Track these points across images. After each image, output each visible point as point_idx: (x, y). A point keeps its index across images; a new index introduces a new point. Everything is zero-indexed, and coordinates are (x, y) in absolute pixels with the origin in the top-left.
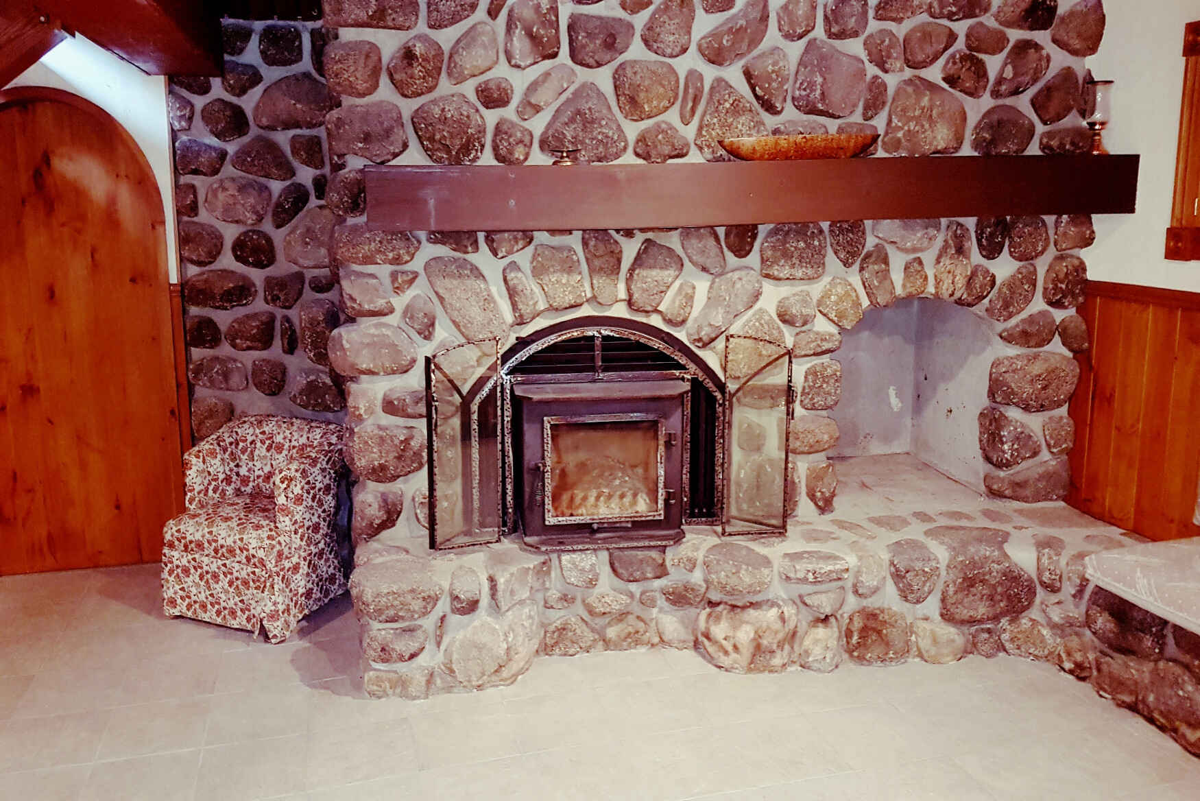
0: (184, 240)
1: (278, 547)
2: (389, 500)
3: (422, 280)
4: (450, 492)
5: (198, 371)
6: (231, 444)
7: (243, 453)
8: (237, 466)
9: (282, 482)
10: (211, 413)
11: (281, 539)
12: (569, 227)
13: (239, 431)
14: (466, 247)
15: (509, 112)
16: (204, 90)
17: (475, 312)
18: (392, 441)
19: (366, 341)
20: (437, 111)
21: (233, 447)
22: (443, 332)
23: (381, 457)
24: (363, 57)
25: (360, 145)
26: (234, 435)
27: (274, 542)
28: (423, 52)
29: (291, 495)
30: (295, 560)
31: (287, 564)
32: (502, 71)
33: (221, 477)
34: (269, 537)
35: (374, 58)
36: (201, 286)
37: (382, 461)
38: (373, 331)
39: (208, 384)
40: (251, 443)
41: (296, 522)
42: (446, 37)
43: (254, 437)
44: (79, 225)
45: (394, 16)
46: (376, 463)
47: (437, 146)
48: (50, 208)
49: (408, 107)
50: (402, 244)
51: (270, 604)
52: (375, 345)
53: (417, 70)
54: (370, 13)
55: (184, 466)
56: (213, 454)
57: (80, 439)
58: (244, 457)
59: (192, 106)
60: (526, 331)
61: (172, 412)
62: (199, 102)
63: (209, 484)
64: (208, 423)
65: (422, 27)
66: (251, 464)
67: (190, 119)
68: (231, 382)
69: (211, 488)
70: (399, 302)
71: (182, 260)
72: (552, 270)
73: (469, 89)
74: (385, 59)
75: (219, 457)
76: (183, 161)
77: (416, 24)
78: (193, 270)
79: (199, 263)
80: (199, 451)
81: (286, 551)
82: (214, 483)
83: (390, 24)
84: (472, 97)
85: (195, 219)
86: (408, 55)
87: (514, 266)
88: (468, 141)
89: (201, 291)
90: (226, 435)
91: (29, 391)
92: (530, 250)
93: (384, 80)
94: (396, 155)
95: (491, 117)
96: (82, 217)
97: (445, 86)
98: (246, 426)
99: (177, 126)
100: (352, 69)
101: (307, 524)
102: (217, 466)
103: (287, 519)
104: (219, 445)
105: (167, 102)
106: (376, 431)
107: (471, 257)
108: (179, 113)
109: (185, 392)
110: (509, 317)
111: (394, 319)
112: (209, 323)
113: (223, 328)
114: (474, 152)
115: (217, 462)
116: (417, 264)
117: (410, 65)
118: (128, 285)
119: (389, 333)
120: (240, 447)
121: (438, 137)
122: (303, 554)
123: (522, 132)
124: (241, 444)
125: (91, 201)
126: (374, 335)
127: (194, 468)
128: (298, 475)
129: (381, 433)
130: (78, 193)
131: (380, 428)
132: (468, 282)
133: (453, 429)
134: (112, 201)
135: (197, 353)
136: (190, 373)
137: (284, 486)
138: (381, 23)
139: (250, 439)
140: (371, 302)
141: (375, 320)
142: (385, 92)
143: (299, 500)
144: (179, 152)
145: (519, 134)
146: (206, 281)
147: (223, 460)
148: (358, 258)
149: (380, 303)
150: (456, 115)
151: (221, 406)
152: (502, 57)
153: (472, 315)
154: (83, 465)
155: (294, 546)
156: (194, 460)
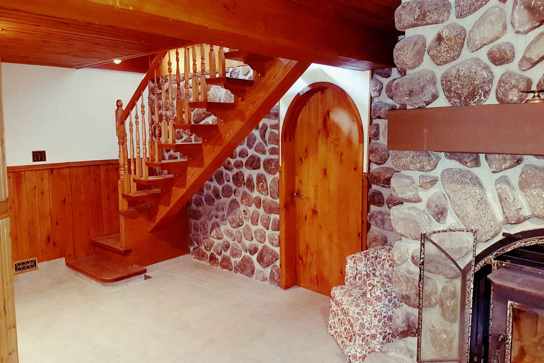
0: (371, 152)
1: (361, 321)
2: (411, 319)
3: (439, 183)
5: (371, 217)
6: (372, 257)
7: (378, 264)
8: (374, 270)
9: (370, 286)
10: (375, 239)
11: (365, 317)
13: (379, 252)
14: (466, 163)
15: (513, 67)
16: (388, 75)
17: (470, 209)
19: (401, 216)
20: (454, 72)
21: (373, 259)
22: (451, 220)
23: (407, 290)
24: (412, 45)
25: (407, 98)
26: (376, 254)
27: (359, 317)
28: (447, 34)
29: (373, 294)
30: (373, 332)
31: (367, 333)
32: (509, 37)
33: (364, 273)
34: (358, 313)
35: (420, 43)
36: (376, 175)
37: (407, 293)
38: (406, 211)
39: (375, 224)
40: (383, 260)
41: (376, 311)
42: (468, 22)
43: (385, 257)
44: (337, 143)
45: (431, 15)
46: (404, 293)
47: (452, 95)
48: (327, 135)
49: (439, 71)
50: (426, 158)
52: (406, 219)
53: (443, 47)
54: (416, 17)
55: (346, 262)
56: (361, 260)
57: (330, 237)
58: (379, 266)
59: (382, 84)
60: (514, 230)
61: (359, 235)
62: (385, 81)
63: (357, 275)
64: (374, 244)
65: (453, 18)
66: (381, 271)
67: (380, 91)
68: (385, 225)
69: (357, 277)
70: (425, 195)
71: (369, 160)
72: (533, 185)
73: (483, 55)
74: (428, 44)
75: (363, 262)
76: (374, 113)
77: (448, 18)
78: (374, 167)
79: (377, 164)
80: (353, 257)
81: (367, 325)
82: (359, 275)
83: (430, 21)
84: (486, 60)
85: (378, 141)
86: (439, 39)
87: (505, 180)
88: (474, 89)
89: (375, 178)
90: (371, 252)
91: (315, 212)
92: (519, 168)
93: (426, 57)
94: (428, 103)
95: (498, 71)
96: (338, 139)
97: (466, 54)
98: (383, 250)
99: (373, 95)
100: (405, 53)
101: (384, 314)
102: (361, 266)
103: (370, 307)
104: (365, 256)
105: (370, 83)
107: (476, 171)
108: (374, 89)
109: (365, 226)
110: (500, 218)
111: (421, 206)
112: (380, 194)
113: (386, 197)
114: (478, 97)
115: (362, 265)
116: (437, 173)
117: (440, 44)
118: (353, 171)
119: (415, 214)
120: (378, 260)
121: (453, 89)
122: (380, 331)
123: (517, 80)
124: (378, 259)
125: (342, 132)
126: (406, 214)
127: (349, 265)
128: (379, 285)
129: (408, 275)
130: (338, 128)
131: (408, 272)
132: (468, 187)
135: (373, 208)
136: (368, 217)
137: (370, 288)
138: (424, 22)
139: (383, 257)
140: (403, 193)
141: (411, 205)
142: (427, 64)
143: (378, 299)
144: (373, 108)
145: (514, 82)
146: (378, 173)
147: (366, 265)
149: (409, 195)
150: (467, 73)
151: (380, 237)
152: (509, 27)
154: (330, 250)
155: (373, 324)
156: (349, 261)
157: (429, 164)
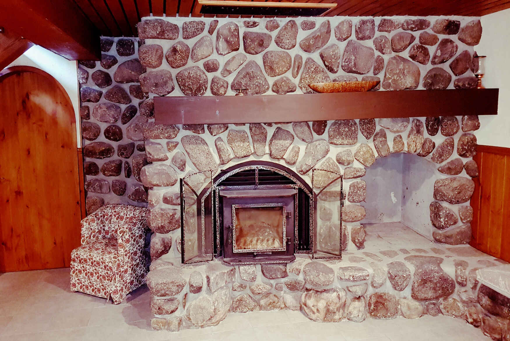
0: (84, 129)
1: (118, 262)
2: (166, 241)
3: (180, 145)
4: (192, 238)
5: (88, 185)
6: (101, 216)
7: (106, 220)
8: (104, 226)
9: (120, 233)
10: (94, 204)
11: (119, 258)
12: (244, 122)
13: (105, 211)
14: (199, 131)
15: (218, 74)
16: (93, 66)
17: (203, 159)
18: (167, 215)
19: (156, 172)
20: (186, 74)
21: (102, 218)
22: (189, 168)
23: (162, 222)
24: (155, 51)
25: (154, 88)
26: (103, 213)
27: (116, 260)
28: (180, 49)
29: (124, 239)
30: (125, 267)
31: (122, 270)
32: (215, 56)
33: (97, 231)
34: (114, 258)
35: (160, 52)
36: (91, 149)
37: (163, 224)
38: (159, 167)
39: (93, 191)
40: (110, 216)
41: (126, 251)
42: (191, 43)
43: (111, 214)
44: (40, 123)
45: (168, 34)
46: (160, 225)
47: (186, 88)
48: (29, 117)
49: (174, 72)
50: (171, 130)
51: (114, 287)
53: (178, 57)
54: (158, 33)
55: (81, 226)
56: (93, 221)
57: (40, 214)
58: (107, 222)
59: (88, 73)
60: (225, 167)
61: (78, 203)
62: (91, 71)
63: (91, 234)
64: (93, 207)
65: (180, 38)
66: (110, 225)
67: (87, 79)
68: (103, 190)
69: (92, 236)
70: (170, 155)
71: (83, 138)
72: (236, 141)
73: (201, 64)
74: (165, 52)
75: (96, 222)
76: (83, 97)
77: (178, 37)
78: (87, 142)
79: (90, 139)
80: (87, 220)
81: (122, 263)
82: (93, 233)
83: (166, 37)
84: (202, 68)
85: (89, 121)
86: (174, 50)
87: (220, 139)
88: (200, 87)
89: (91, 151)
90: (100, 212)
91: (19, 193)
92: (227, 132)
93: (164, 60)
94: (169, 93)
95: (210, 76)
96: (42, 120)
97: (190, 63)
98: (108, 209)
99: (81, 82)
100: (150, 56)
101: (131, 251)
102: (95, 226)
103: (122, 250)
104: (96, 217)
105: (77, 71)
106: (160, 211)
107: (202, 136)
108: (82, 76)
109: (83, 194)
110: (218, 161)
111: (168, 162)
112: (94, 165)
113: (100, 167)
114: (202, 91)
115: (95, 224)
116: (178, 139)
117: (175, 54)
118: (61, 149)
119: (166, 168)
120: (105, 218)
121: (187, 84)
122: (129, 265)
123: (223, 82)
124: (106, 217)
125: (46, 113)
126: (159, 170)
127: (85, 227)
128: (127, 230)
129: (162, 212)
130: (40, 110)
131: (162, 210)
132: (200, 146)
133: (193, 210)
134: (54, 114)
135: (89, 177)
136: (85, 186)
137: (121, 235)
138: (163, 37)
139: (110, 214)
140: (158, 155)
141: (160, 163)
142: (165, 66)
143: (128, 241)
144: (82, 92)
145: (222, 83)
146: (93, 147)
147: (97, 224)
148: (152, 136)
149: (162, 156)
150: (195, 76)
151: (98, 200)
152: (215, 50)
153: (202, 160)
154: (41, 226)
155: (125, 261)
156: (85, 223)
157: (174, 134)
